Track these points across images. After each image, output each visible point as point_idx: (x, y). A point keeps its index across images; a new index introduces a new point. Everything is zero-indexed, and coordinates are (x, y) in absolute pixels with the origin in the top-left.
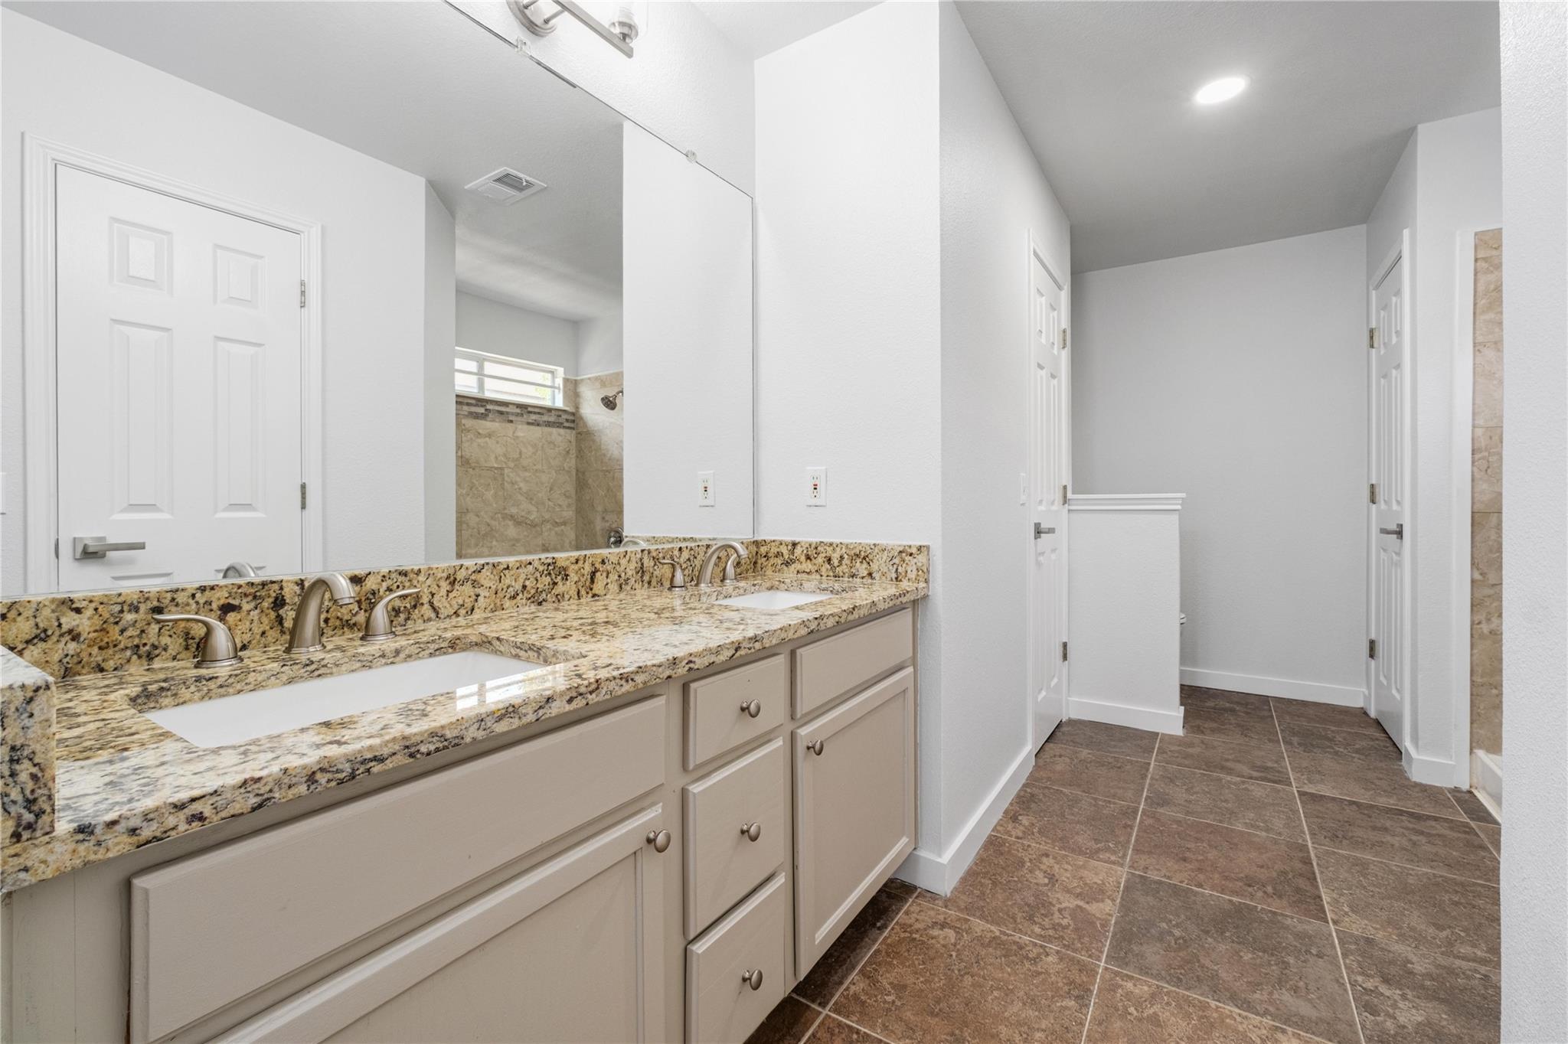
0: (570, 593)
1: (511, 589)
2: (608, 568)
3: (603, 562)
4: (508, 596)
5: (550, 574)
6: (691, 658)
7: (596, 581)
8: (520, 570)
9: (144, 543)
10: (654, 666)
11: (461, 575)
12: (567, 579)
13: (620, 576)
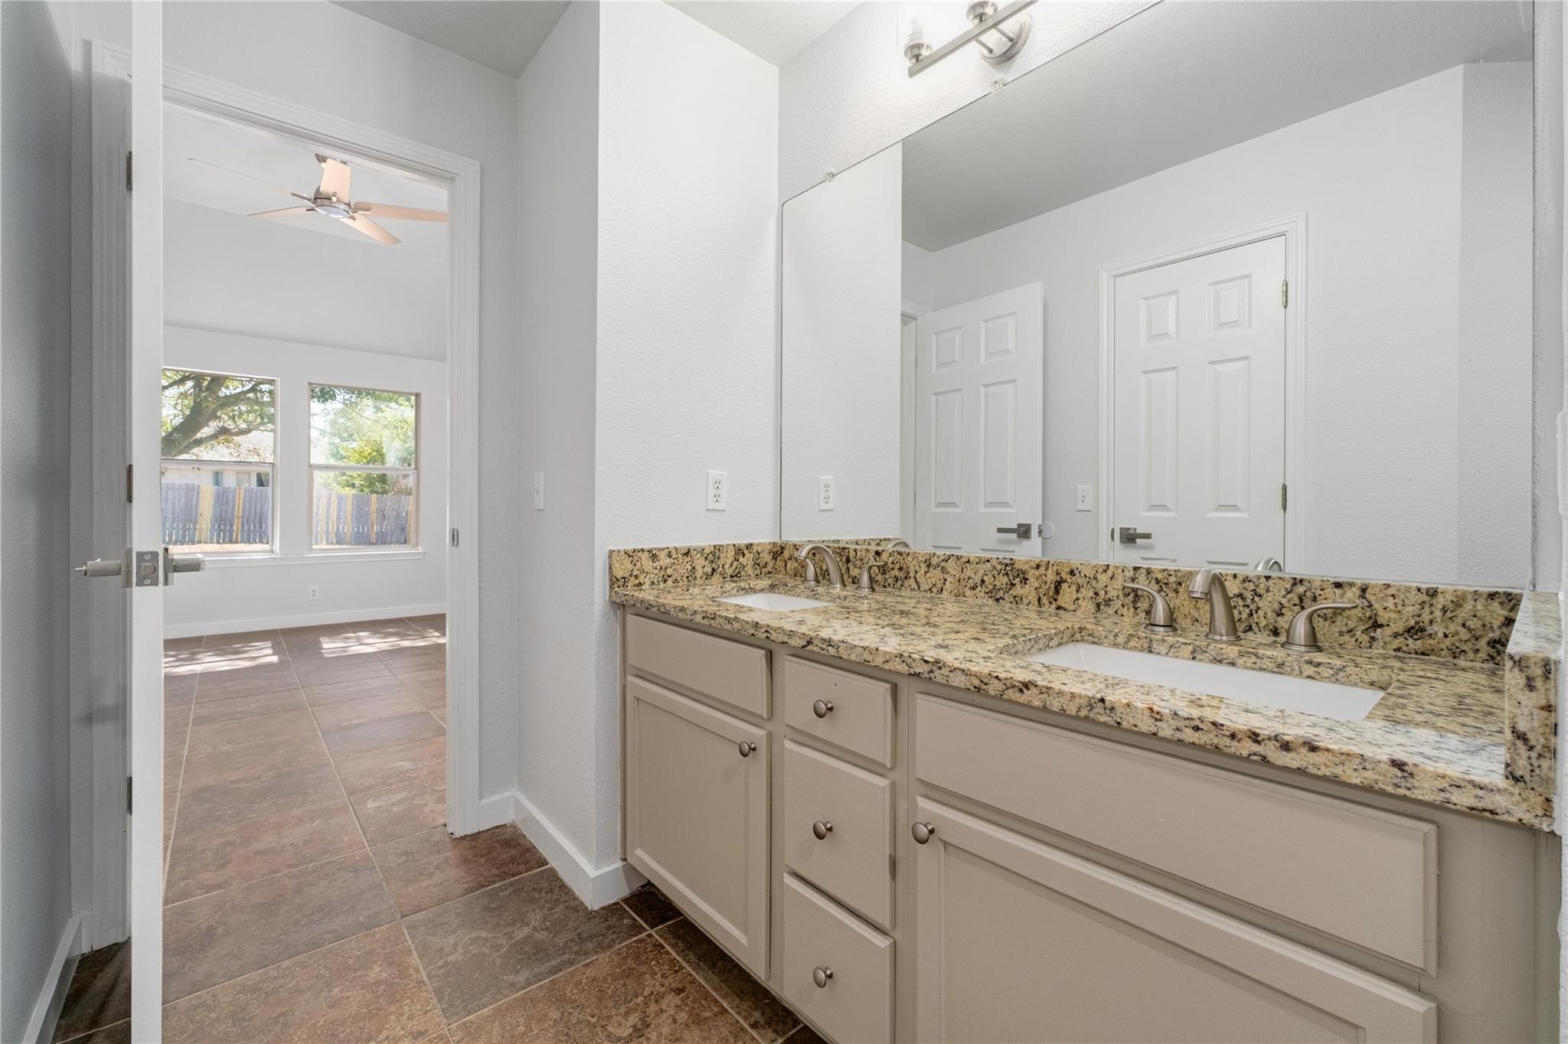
0: (1030, 598)
1: (971, 580)
2: (1079, 581)
3: (1072, 573)
4: (969, 586)
5: (1007, 574)
6: (768, 629)
7: (1061, 591)
8: (979, 566)
9: (1150, 534)
10: (744, 621)
11: (934, 561)
12: (1026, 583)
13: (1096, 594)
